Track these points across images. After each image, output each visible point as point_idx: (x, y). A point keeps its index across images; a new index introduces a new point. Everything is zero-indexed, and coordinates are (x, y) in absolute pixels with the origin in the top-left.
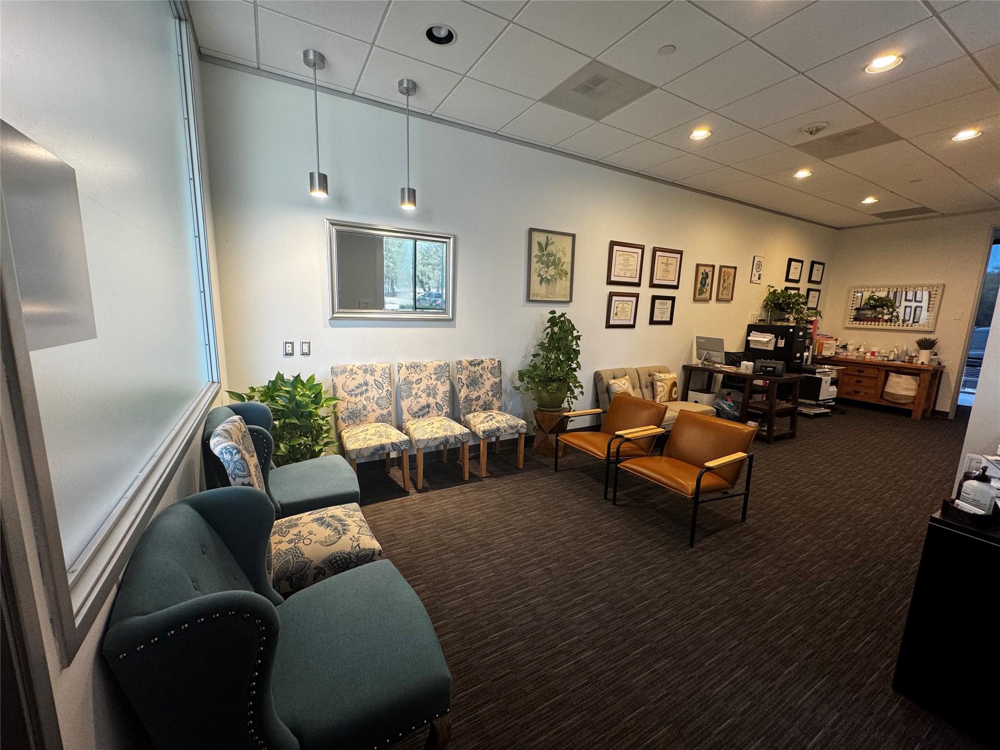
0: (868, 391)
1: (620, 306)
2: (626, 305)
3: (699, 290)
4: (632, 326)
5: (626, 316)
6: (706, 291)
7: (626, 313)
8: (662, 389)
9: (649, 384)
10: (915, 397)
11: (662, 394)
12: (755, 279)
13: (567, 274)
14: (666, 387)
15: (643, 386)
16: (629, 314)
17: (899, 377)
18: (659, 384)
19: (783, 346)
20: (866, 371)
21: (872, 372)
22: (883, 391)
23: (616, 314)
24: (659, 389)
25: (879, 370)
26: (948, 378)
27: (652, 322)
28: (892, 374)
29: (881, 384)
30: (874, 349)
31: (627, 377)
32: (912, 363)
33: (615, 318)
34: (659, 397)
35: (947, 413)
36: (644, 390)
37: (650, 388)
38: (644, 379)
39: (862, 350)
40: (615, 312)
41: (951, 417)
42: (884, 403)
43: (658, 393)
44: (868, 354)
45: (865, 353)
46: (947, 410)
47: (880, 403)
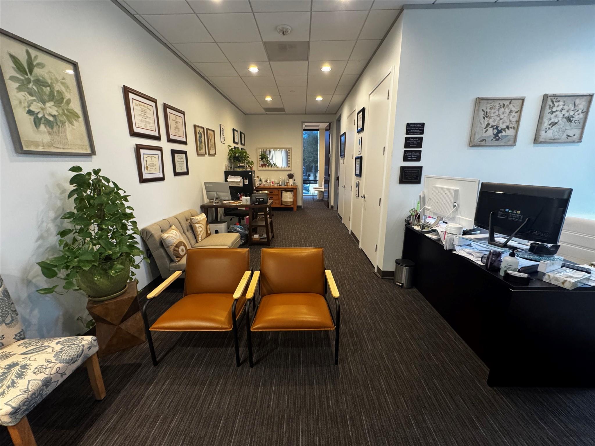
0: (276, 202)
1: (149, 159)
2: (154, 159)
3: (199, 146)
4: (162, 179)
5: (156, 169)
6: (203, 147)
7: (155, 167)
8: (200, 229)
9: (189, 228)
10: (293, 201)
11: (202, 233)
12: (222, 140)
13: (77, 116)
14: (203, 226)
15: (186, 231)
16: (157, 167)
17: (287, 193)
18: (197, 225)
19: (247, 183)
20: (273, 192)
21: (276, 192)
22: (281, 200)
23: (147, 168)
24: (199, 230)
25: (278, 191)
26: (299, 191)
27: (176, 174)
28: (283, 192)
29: (280, 197)
30: (273, 180)
31: (173, 227)
32: (288, 185)
33: (147, 172)
34: (200, 236)
35: (301, 206)
36: (187, 233)
37: (190, 231)
38: (185, 224)
39: (268, 181)
40: (146, 166)
41: (302, 208)
42: (283, 206)
43: (199, 233)
44: (271, 183)
45: (270, 183)
46: (301, 205)
47: (281, 207)
